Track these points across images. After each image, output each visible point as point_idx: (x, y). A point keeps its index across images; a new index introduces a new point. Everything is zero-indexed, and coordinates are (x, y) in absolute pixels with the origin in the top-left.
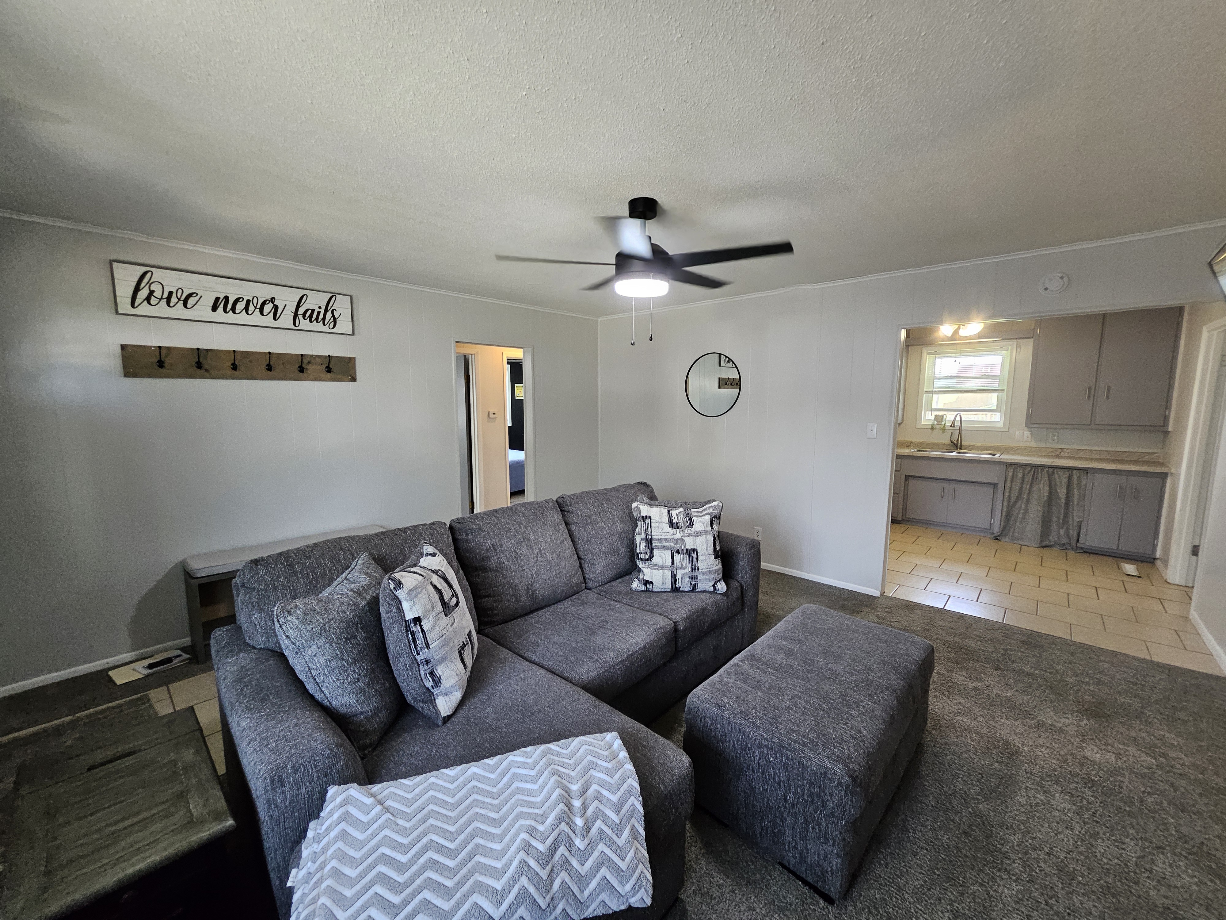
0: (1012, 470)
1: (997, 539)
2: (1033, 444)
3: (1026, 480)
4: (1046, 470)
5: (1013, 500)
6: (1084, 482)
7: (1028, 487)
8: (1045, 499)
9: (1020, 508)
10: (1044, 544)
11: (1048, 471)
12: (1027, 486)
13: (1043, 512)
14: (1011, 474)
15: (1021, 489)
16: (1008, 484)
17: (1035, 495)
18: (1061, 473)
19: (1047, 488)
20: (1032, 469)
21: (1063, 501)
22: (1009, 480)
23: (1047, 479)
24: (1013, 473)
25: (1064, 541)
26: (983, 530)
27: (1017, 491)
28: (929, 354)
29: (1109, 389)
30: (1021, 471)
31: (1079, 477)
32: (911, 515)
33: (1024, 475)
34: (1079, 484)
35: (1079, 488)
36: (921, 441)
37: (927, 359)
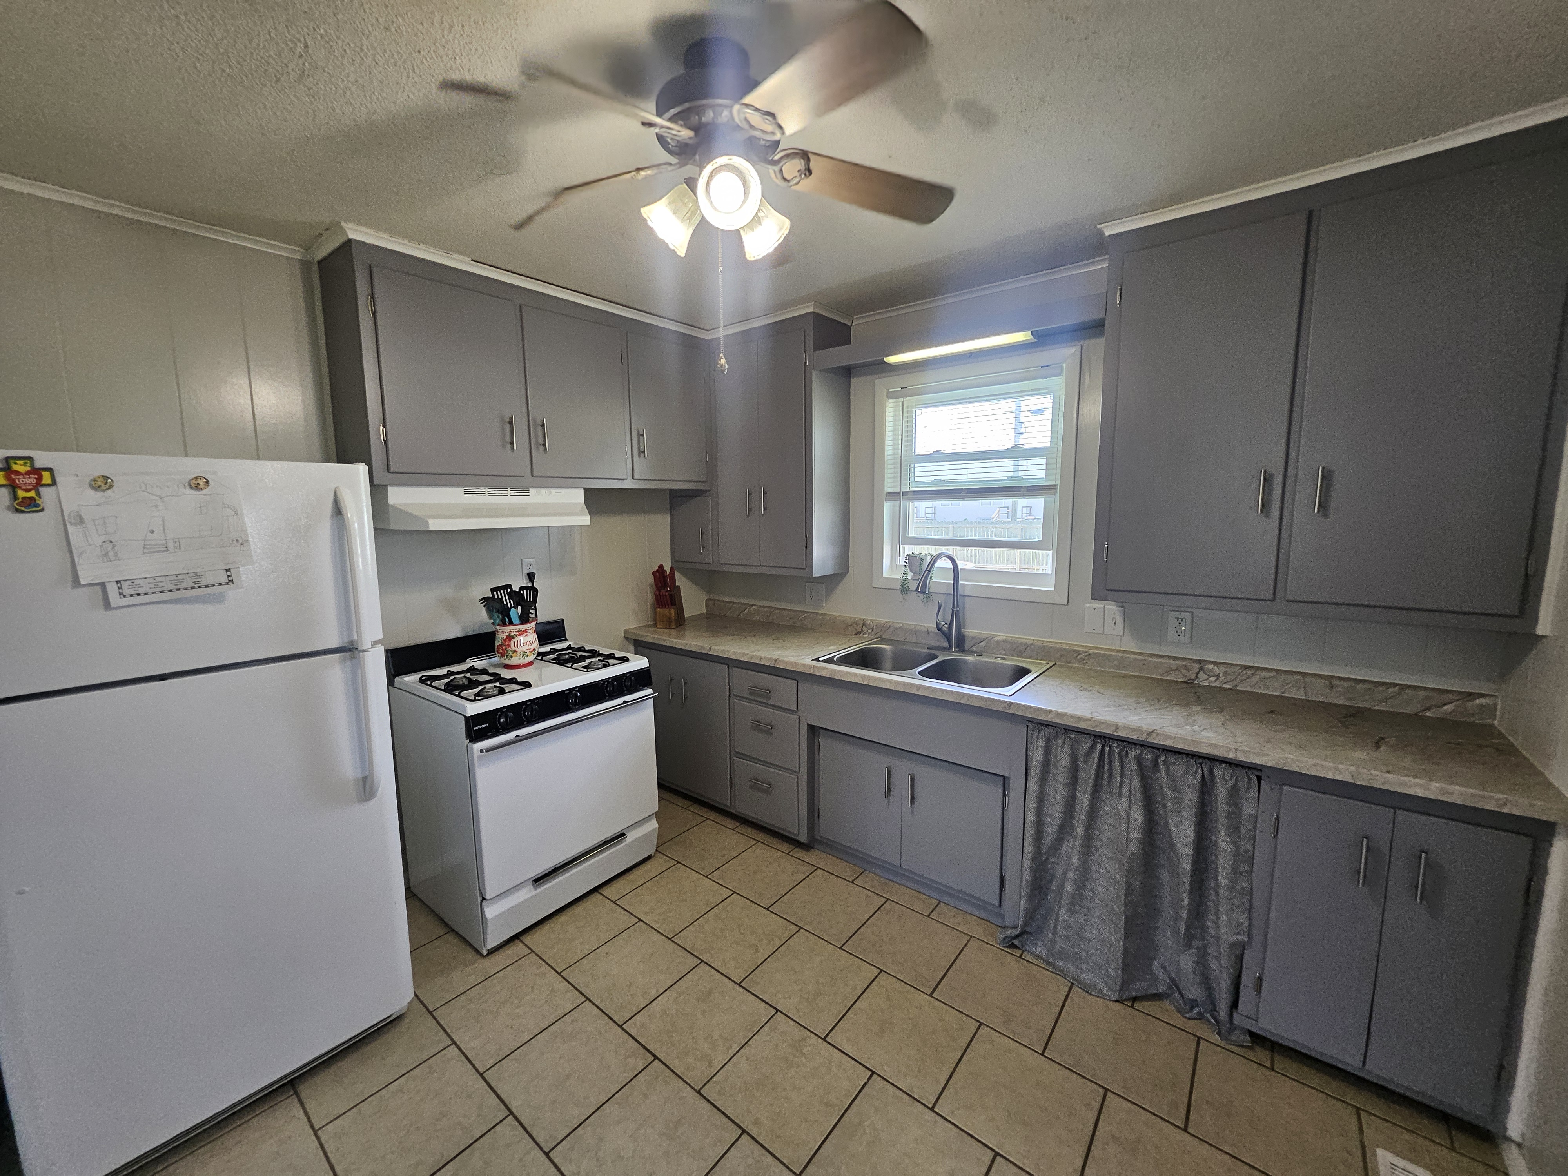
0: (1042, 743)
1: (1013, 946)
2: (1130, 645)
3: (1082, 775)
4: (1133, 753)
5: (1051, 829)
6: (1248, 809)
7: (1086, 802)
8: (1133, 848)
9: (1069, 863)
10: (1138, 987)
11: (1139, 760)
12: (1084, 799)
13: (1129, 892)
14: (1037, 756)
15: (1071, 802)
16: (1033, 786)
17: (1106, 830)
18: (1179, 767)
19: (1138, 816)
20: (1093, 747)
21: (1187, 865)
22: (1035, 772)
23: (1136, 783)
24: (1047, 752)
25: (1194, 992)
26: (983, 905)
27: (1059, 808)
28: (891, 396)
29: (1327, 476)
30: (1067, 749)
31: (1234, 792)
32: (824, 830)
33: (1074, 759)
34: (1234, 815)
35: (1234, 830)
36: (883, 620)
37: (891, 412)
